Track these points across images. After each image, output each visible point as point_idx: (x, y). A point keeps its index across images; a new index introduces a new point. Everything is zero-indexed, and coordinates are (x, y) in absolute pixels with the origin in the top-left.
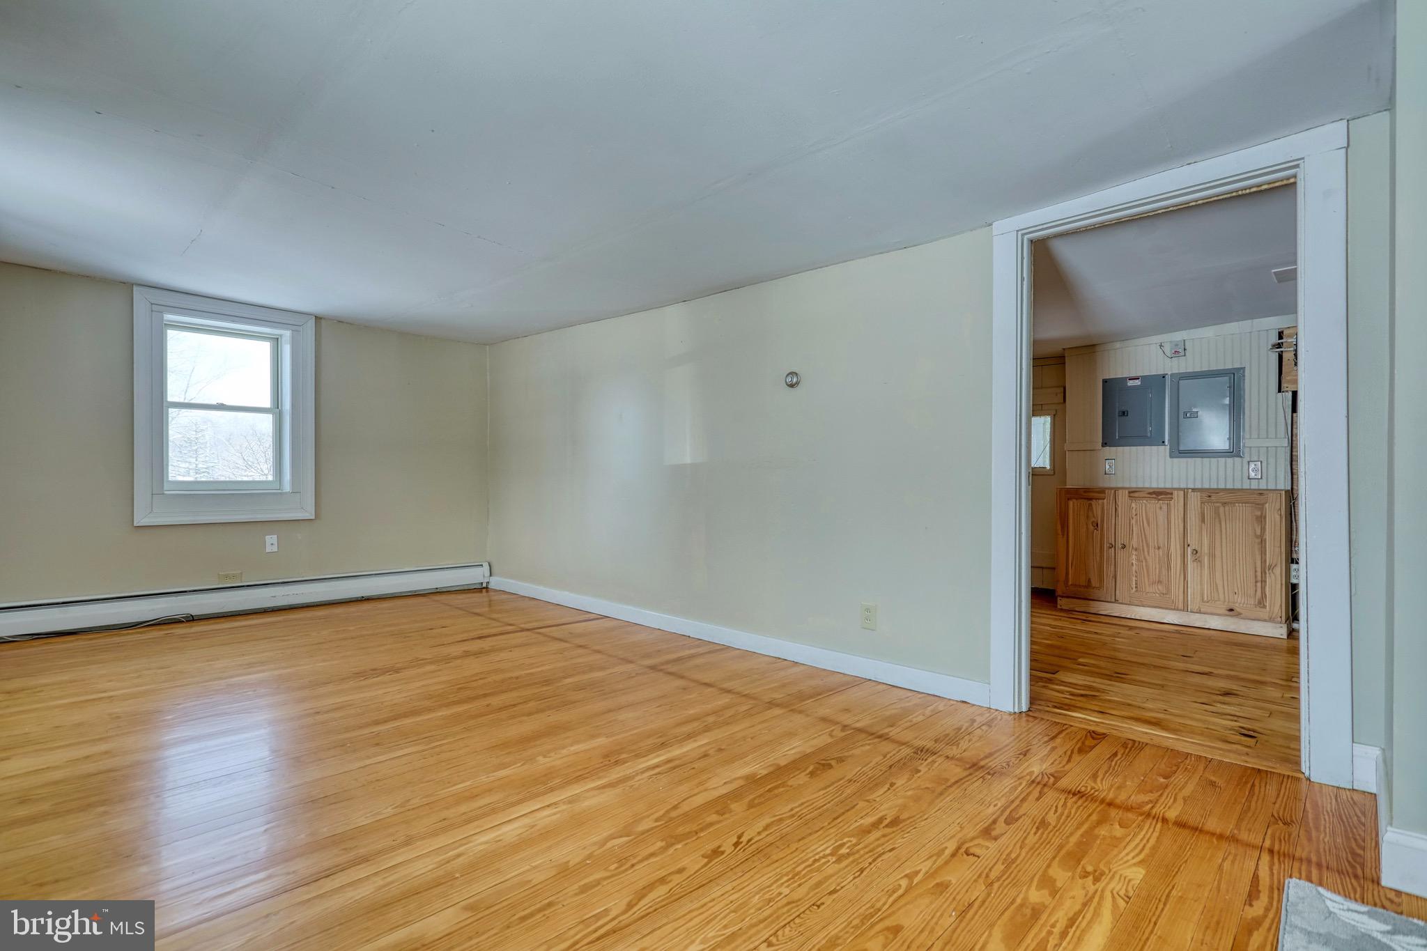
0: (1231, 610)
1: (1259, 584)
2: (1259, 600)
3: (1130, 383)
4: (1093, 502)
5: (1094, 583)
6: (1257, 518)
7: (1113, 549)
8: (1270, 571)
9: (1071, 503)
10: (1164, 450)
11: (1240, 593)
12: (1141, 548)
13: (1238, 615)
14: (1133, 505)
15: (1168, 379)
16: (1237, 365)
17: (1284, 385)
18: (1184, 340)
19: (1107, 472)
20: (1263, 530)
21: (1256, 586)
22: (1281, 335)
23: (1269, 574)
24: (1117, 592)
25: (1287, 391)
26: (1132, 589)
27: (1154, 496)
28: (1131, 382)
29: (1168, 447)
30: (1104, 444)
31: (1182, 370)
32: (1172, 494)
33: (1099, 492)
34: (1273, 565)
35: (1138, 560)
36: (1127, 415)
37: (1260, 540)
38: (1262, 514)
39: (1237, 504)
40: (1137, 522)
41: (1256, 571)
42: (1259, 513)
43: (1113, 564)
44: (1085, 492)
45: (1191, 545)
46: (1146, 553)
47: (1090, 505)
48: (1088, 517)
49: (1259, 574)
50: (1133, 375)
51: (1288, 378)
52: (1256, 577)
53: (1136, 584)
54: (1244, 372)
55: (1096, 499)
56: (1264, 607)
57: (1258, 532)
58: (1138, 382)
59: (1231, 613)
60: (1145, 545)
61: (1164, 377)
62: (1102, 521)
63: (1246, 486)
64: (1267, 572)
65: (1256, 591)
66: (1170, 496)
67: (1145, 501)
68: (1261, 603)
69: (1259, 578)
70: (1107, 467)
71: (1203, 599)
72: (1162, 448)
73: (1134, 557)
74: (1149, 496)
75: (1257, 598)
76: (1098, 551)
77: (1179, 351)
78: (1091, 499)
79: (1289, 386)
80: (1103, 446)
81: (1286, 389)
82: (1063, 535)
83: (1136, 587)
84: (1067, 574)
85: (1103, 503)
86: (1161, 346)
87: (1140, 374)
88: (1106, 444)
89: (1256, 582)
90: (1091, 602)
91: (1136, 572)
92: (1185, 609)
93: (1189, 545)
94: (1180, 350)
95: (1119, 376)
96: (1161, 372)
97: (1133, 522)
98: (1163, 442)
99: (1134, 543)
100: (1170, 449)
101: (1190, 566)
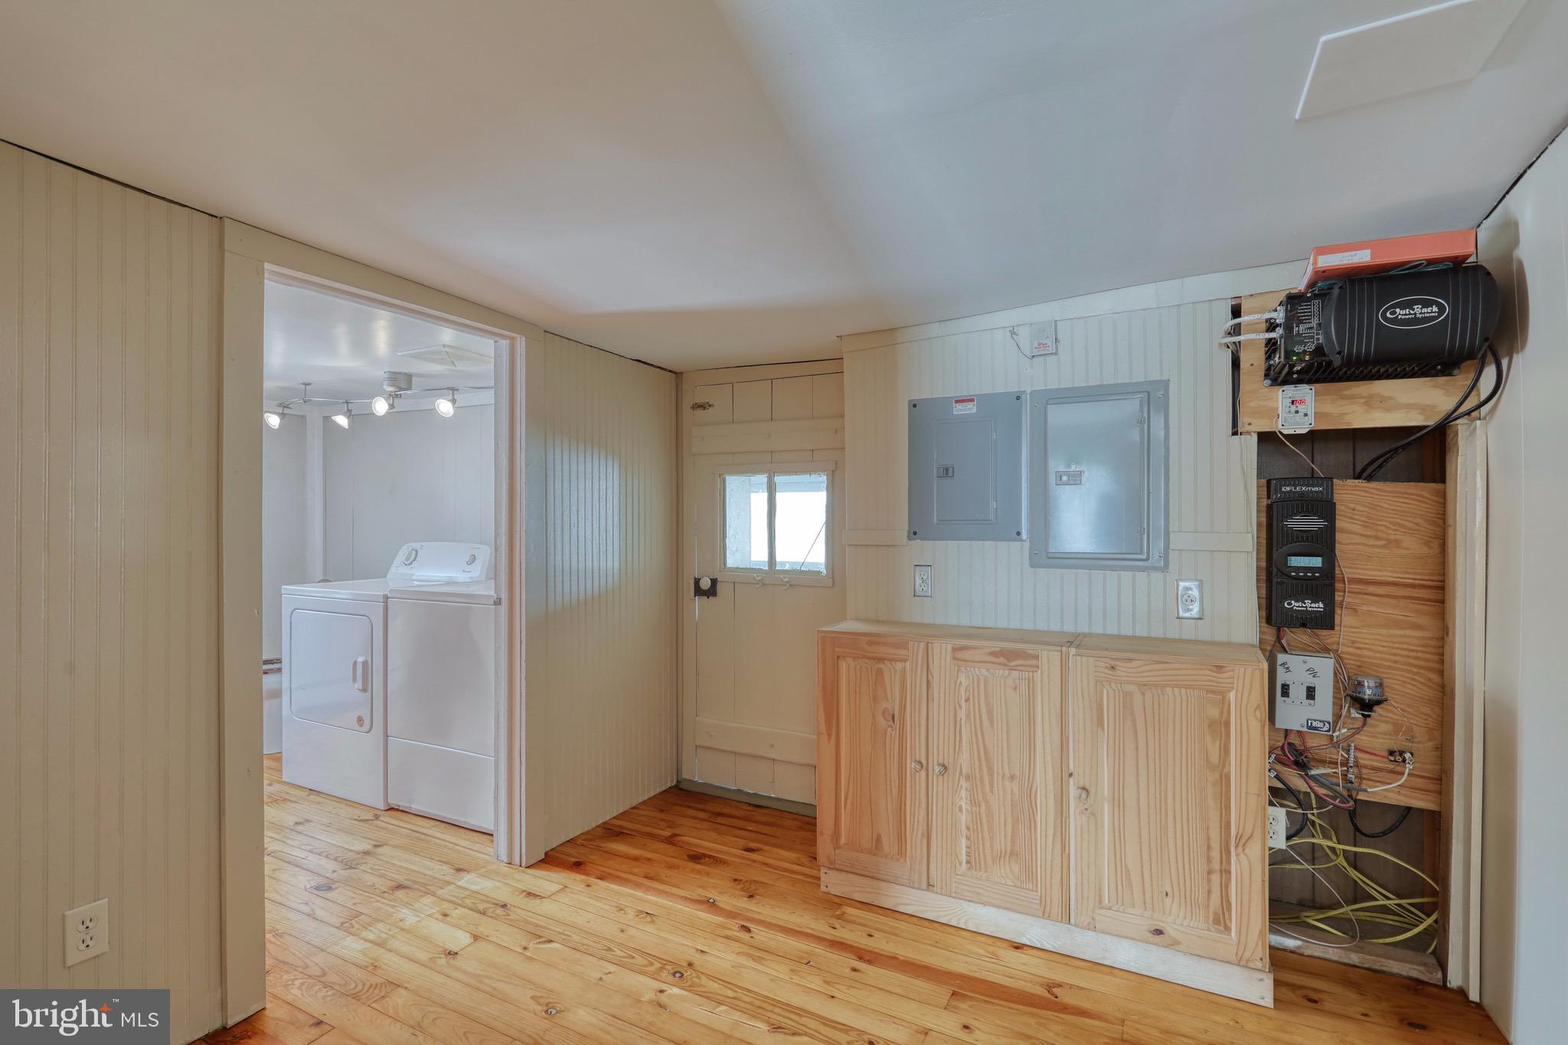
0: (1159, 932)
1: (1216, 878)
2: (1215, 914)
3: (959, 410)
4: (885, 667)
5: (889, 844)
6: (1212, 724)
7: (923, 773)
8: (1240, 849)
9: (843, 665)
10: (1017, 552)
11: (1176, 895)
12: (978, 775)
13: (1173, 944)
14: (962, 678)
15: (1027, 399)
16: (1154, 376)
17: (1243, 419)
18: (1056, 321)
19: (917, 594)
20: (1225, 750)
21: (1209, 881)
22: (1236, 312)
23: (1237, 855)
24: (932, 867)
25: (1249, 433)
26: (961, 864)
27: (1002, 660)
28: (959, 406)
29: (1027, 545)
30: (914, 534)
31: (1053, 385)
32: (1037, 657)
33: (897, 646)
34: (1245, 837)
35: (974, 802)
36: (953, 476)
37: (1217, 776)
38: (1222, 713)
39: (1169, 690)
40: (968, 716)
41: (1209, 848)
42: (1214, 713)
43: (924, 805)
44: (870, 643)
45: (1075, 774)
46: (987, 788)
47: (880, 672)
48: (875, 699)
49: (1216, 854)
50: (963, 393)
51: (1252, 404)
52: (1209, 860)
53: (968, 854)
54: (1167, 390)
55: (891, 660)
56: (1228, 929)
57: (1214, 756)
58: (971, 408)
59: (1158, 938)
60: (985, 769)
61: (1018, 398)
62: (903, 707)
63: (1173, 634)
64: (1233, 850)
65: (1209, 892)
66: (1033, 662)
67: (984, 671)
68: (1221, 920)
69: (1216, 866)
70: (918, 581)
71: (1100, 902)
72: (1016, 545)
73: (963, 794)
74: (994, 659)
75: (1212, 909)
76: (895, 774)
77: (1046, 346)
78: (880, 660)
79: (1254, 421)
80: (909, 538)
81: (1247, 428)
82: (829, 735)
83: (968, 862)
84: (837, 818)
85: (904, 670)
86: (1013, 333)
87: (974, 391)
88: (915, 533)
89: (1209, 873)
90: (883, 884)
91: (968, 829)
92: (1066, 917)
93: (1071, 775)
94: (1048, 342)
95: (938, 394)
96: (1013, 388)
97: (962, 714)
98: (1019, 534)
99: (964, 760)
100: (1031, 548)
101: (1075, 821)
